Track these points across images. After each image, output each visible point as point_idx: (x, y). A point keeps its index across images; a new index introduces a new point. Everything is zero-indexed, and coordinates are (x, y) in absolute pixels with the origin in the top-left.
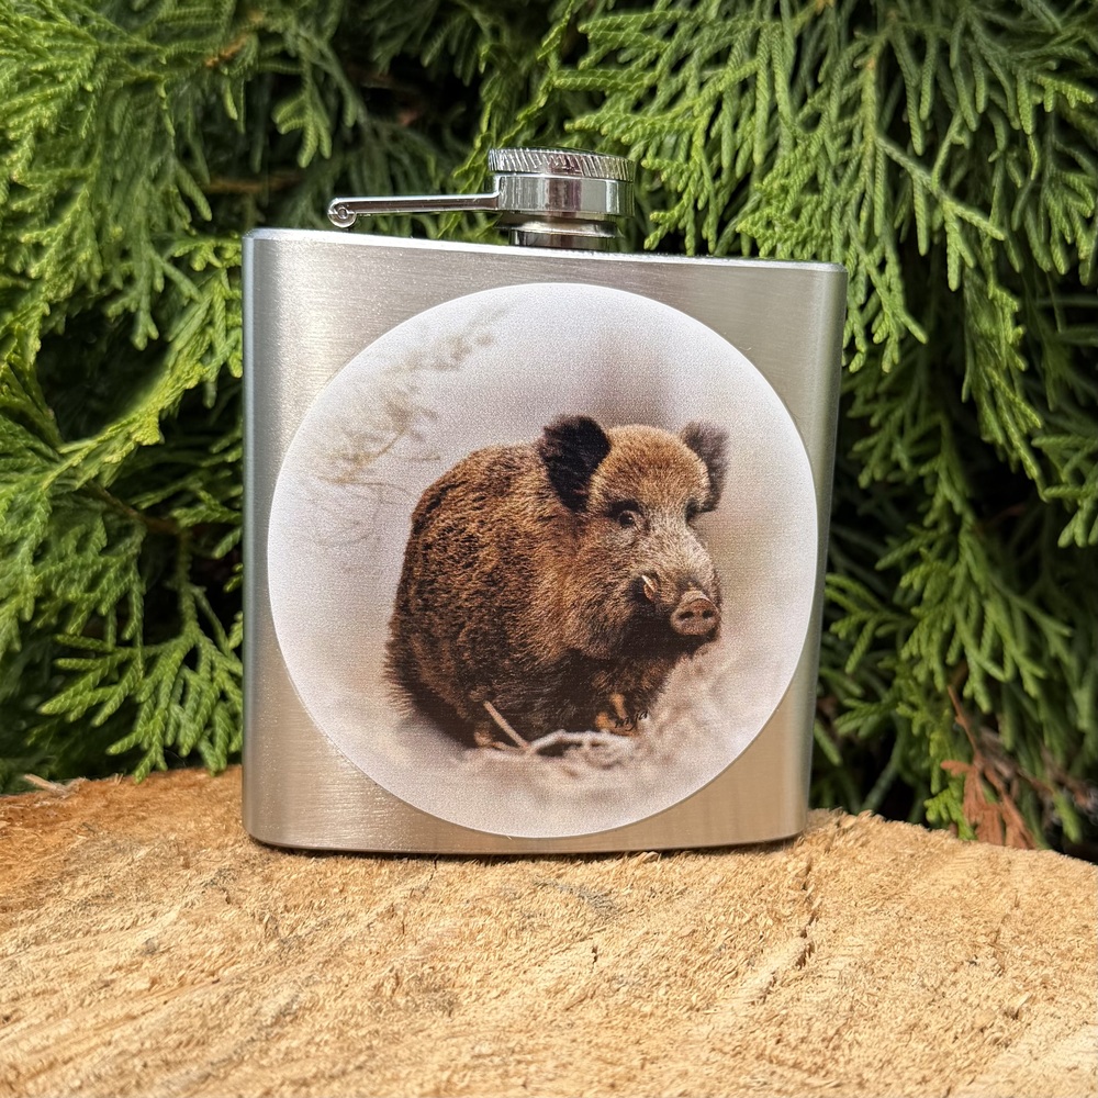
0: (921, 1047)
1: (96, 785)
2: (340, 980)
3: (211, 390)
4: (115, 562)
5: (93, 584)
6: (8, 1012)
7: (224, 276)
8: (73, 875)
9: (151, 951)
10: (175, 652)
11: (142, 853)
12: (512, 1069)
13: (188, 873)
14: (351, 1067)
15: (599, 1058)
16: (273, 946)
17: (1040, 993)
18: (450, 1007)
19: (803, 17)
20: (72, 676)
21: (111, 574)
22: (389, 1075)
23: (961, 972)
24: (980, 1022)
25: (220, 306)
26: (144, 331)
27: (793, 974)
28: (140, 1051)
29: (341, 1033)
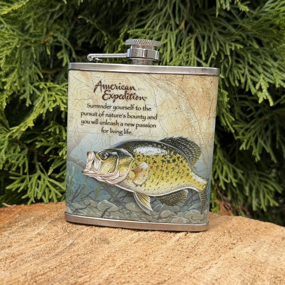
0: (213, 249)
1: (18, 206)
2: (83, 239)
3: (44, 115)
4: (22, 155)
5: (17, 160)
6: (9, 245)
7: (47, 90)
8: (18, 222)
9: (39, 234)
10: (35, 176)
11: (32, 218)
12: (124, 253)
13: (44, 221)
14: (88, 253)
15: (143, 251)
16: (66, 233)
17: (239, 240)
18: (108, 243)
19: (177, 31)
20: (13, 181)
21: (21, 158)
22: (97, 254)
23: (222, 237)
24: (226, 245)
25: (46, 96)
26: (28, 103)
27: (184, 237)
28: (41, 251)
29: (85, 247)
